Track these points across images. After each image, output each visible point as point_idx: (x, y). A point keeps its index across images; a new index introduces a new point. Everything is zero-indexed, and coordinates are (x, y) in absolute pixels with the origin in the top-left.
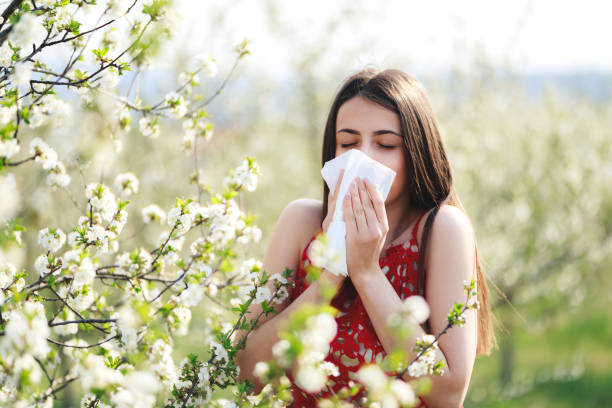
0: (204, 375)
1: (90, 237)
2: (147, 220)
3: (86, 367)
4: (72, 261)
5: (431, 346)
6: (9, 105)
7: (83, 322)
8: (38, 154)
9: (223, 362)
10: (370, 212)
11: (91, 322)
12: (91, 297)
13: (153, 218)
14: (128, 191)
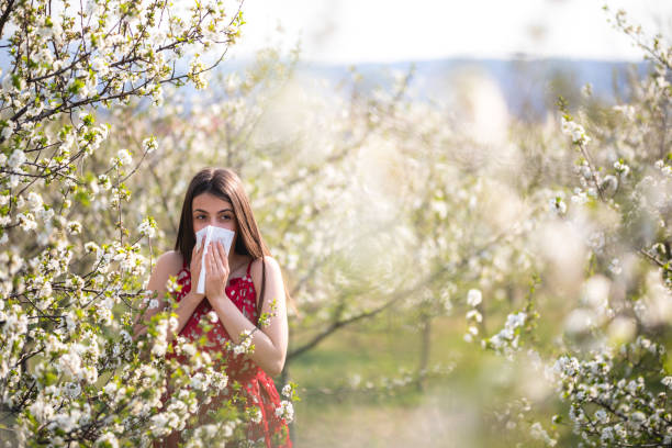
0: (117, 350)
1: (50, 267)
2: (88, 251)
3: (49, 341)
4: (38, 283)
5: (248, 336)
6: (5, 195)
7: (44, 317)
8: (21, 222)
9: (129, 343)
10: (220, 261)
11: (49, 317)
12: (49, 302)
13: (91, 250)
14: (75, 232)
